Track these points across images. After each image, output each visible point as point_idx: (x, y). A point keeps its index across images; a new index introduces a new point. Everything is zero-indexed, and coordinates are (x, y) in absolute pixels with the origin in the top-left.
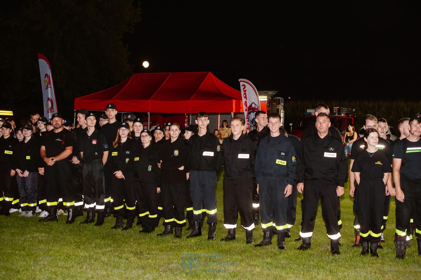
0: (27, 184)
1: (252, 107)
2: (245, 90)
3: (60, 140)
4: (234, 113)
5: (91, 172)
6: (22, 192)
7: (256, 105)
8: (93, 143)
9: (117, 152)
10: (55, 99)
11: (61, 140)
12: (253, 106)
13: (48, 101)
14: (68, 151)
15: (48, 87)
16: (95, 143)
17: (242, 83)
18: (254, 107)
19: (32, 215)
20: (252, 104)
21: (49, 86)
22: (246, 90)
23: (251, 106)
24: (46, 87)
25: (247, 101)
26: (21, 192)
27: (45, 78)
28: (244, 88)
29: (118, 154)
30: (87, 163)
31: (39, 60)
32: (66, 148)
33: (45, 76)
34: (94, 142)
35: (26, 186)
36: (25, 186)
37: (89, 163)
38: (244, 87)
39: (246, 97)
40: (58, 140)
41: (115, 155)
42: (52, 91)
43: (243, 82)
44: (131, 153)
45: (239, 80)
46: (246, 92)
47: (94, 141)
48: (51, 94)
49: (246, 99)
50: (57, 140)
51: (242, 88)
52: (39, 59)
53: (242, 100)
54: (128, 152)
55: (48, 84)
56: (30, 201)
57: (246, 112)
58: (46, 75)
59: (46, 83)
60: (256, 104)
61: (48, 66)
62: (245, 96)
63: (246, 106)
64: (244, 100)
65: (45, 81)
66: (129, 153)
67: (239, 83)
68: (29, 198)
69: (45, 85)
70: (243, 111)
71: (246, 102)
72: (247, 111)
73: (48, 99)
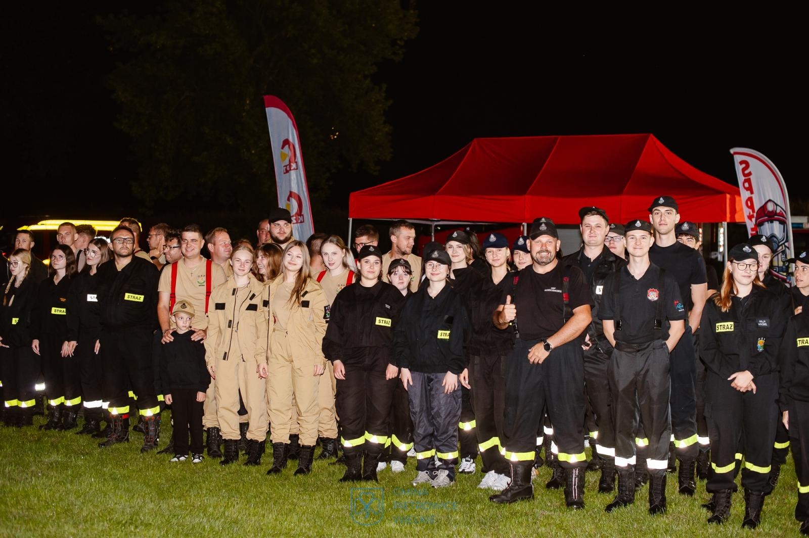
0: (435, 404)
1: (766, 209)
2: (746, 172)
3: (558, 291)
4: (728, 224)
5: (643, 372)
6: (421, 424)
7: (777, 205)
8: (650, 298)
9: (732, 323)
10: (306, 194)
11: (561, 291)
12: (770, 207)
13: (290, 198)
14: (581, 318)
15: (290, 167)
16: (656, 299)
17: (738, 159)
18: (773, 211)
19: (447, 480)
20: (766, 203)
21: (294, 166)
22: (750, 174)
23: (764, 208)
24: (286, 169)
25: (755, 198)
26: (419, 422)
27: (283, 148)
28: (744, 170)
29: (734, 327)
30: (629, 350)
31: (267, 110)
32: (574, 311)
33: (282, 144)
34: (653, 296)
35: (433, 409)
36: (429, 409)
37: (638, 351)
38: (744, 165)
39: (750, 189)
40: (553, 289)
41: (728, 330)
42: (299, 177)
43: (739, 155)
44: (771, 323)
45: (732, 151)
46: (751, 177)
47: (654, 293)
48: (298, 183)
49: (752, 193)
50: (548, 290)
51: (739, 168)
52: (268, 107)
53: (739, 194)
54: (763, 323)
55: (290, 162)
56: (446, 445)
57: (750, 221)
58: (286, 142)
59: (285, 159)
60: (779, 204)
61: (290, 122)
62: (747, 185)
63: (752, 207)
64: (745, 194)
65: (283, 156)
66: (765, 324)
67: (731, 157)
68: (443, 439)
69: (283, 165)
70: (744, 219)
71: (750, 199)
72: (754, 220)
73: (291, 194)
